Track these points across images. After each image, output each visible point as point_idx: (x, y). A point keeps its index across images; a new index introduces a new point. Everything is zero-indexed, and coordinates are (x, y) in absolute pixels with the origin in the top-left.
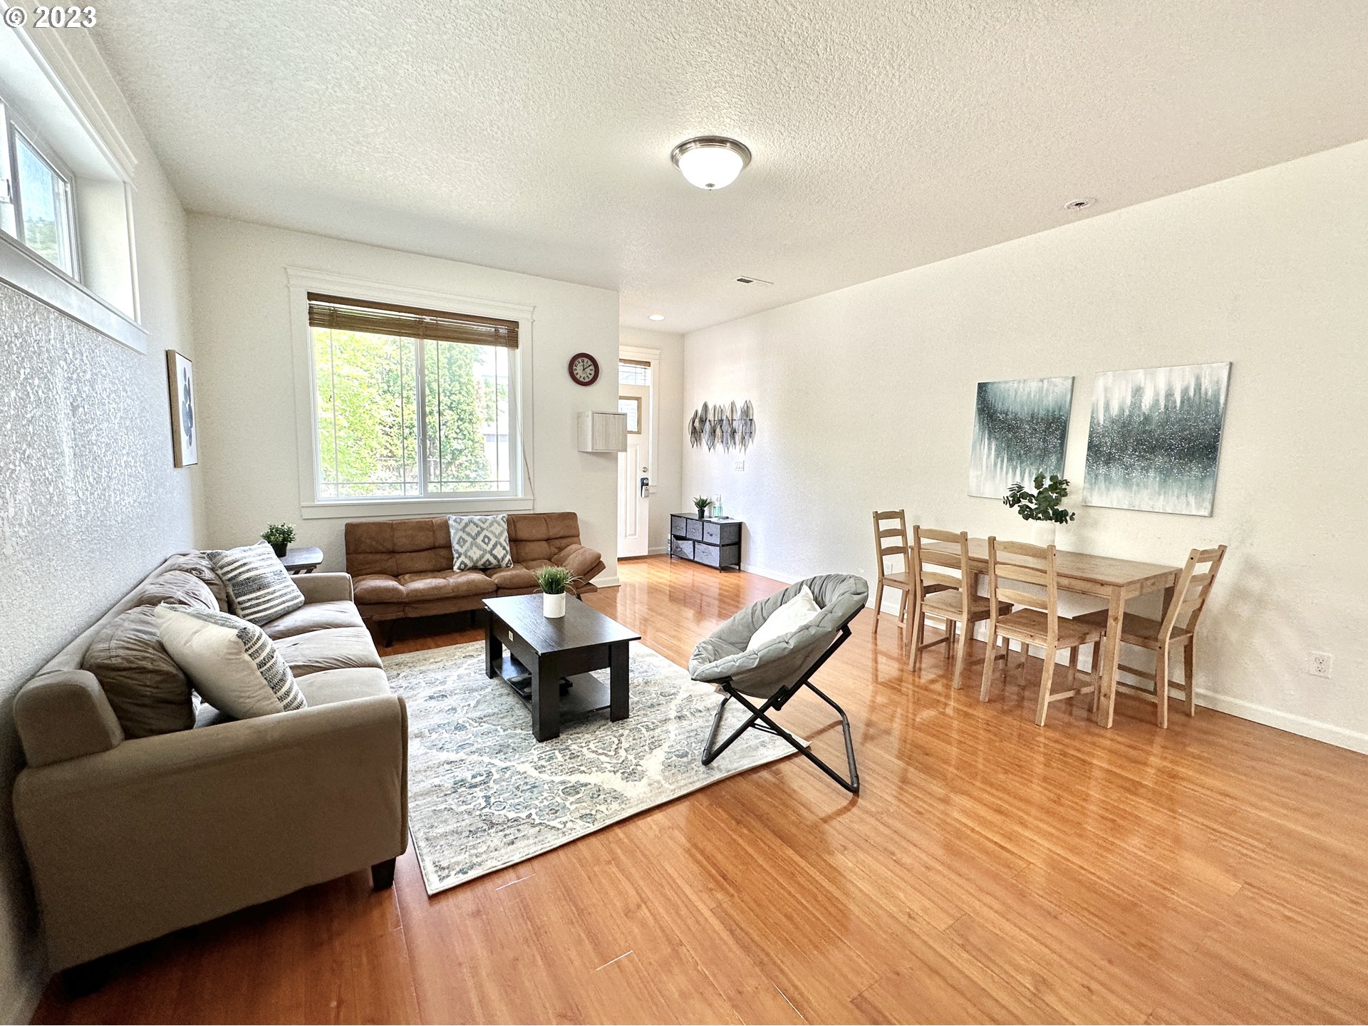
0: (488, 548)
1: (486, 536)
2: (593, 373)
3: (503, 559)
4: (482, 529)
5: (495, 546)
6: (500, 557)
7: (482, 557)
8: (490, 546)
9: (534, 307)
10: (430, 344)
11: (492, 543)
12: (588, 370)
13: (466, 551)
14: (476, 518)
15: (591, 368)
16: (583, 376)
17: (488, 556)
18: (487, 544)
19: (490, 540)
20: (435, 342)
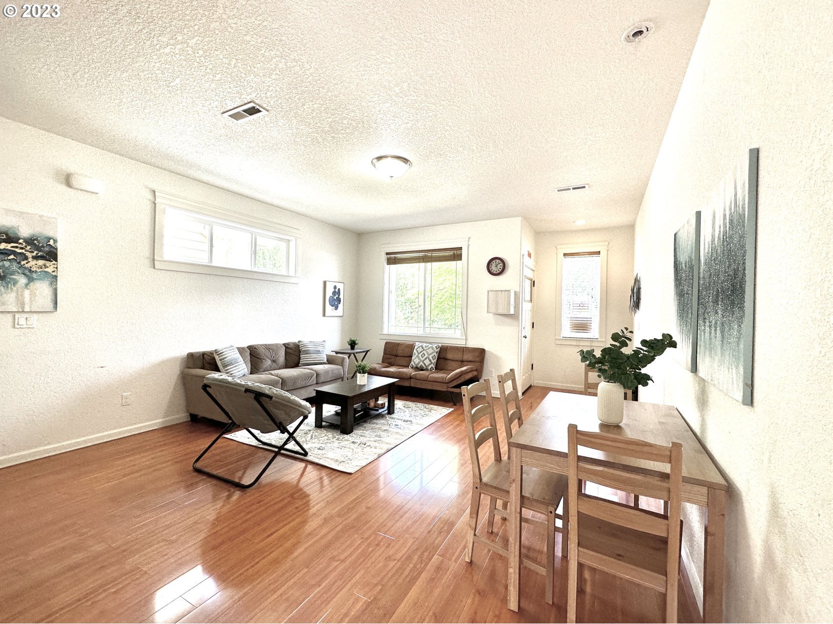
0: (422, 359)
1: (424, 354)
2: (502, 267)
3: (428, 366)
4: (424, 350)
5: (426, 359)
6: (427, 365)
7: (419, 363)
8: (424, 358)
9: (469, 238)
10: (429, 264)
11: (425, 357)
12: (499, 266)
13: (415, 360)
14: (424, 345)
15: (501, 265)
16: (496, 270)
17: (421, 363)
18: (422, 357)
19: (424, 355)
20: (430, 263)
